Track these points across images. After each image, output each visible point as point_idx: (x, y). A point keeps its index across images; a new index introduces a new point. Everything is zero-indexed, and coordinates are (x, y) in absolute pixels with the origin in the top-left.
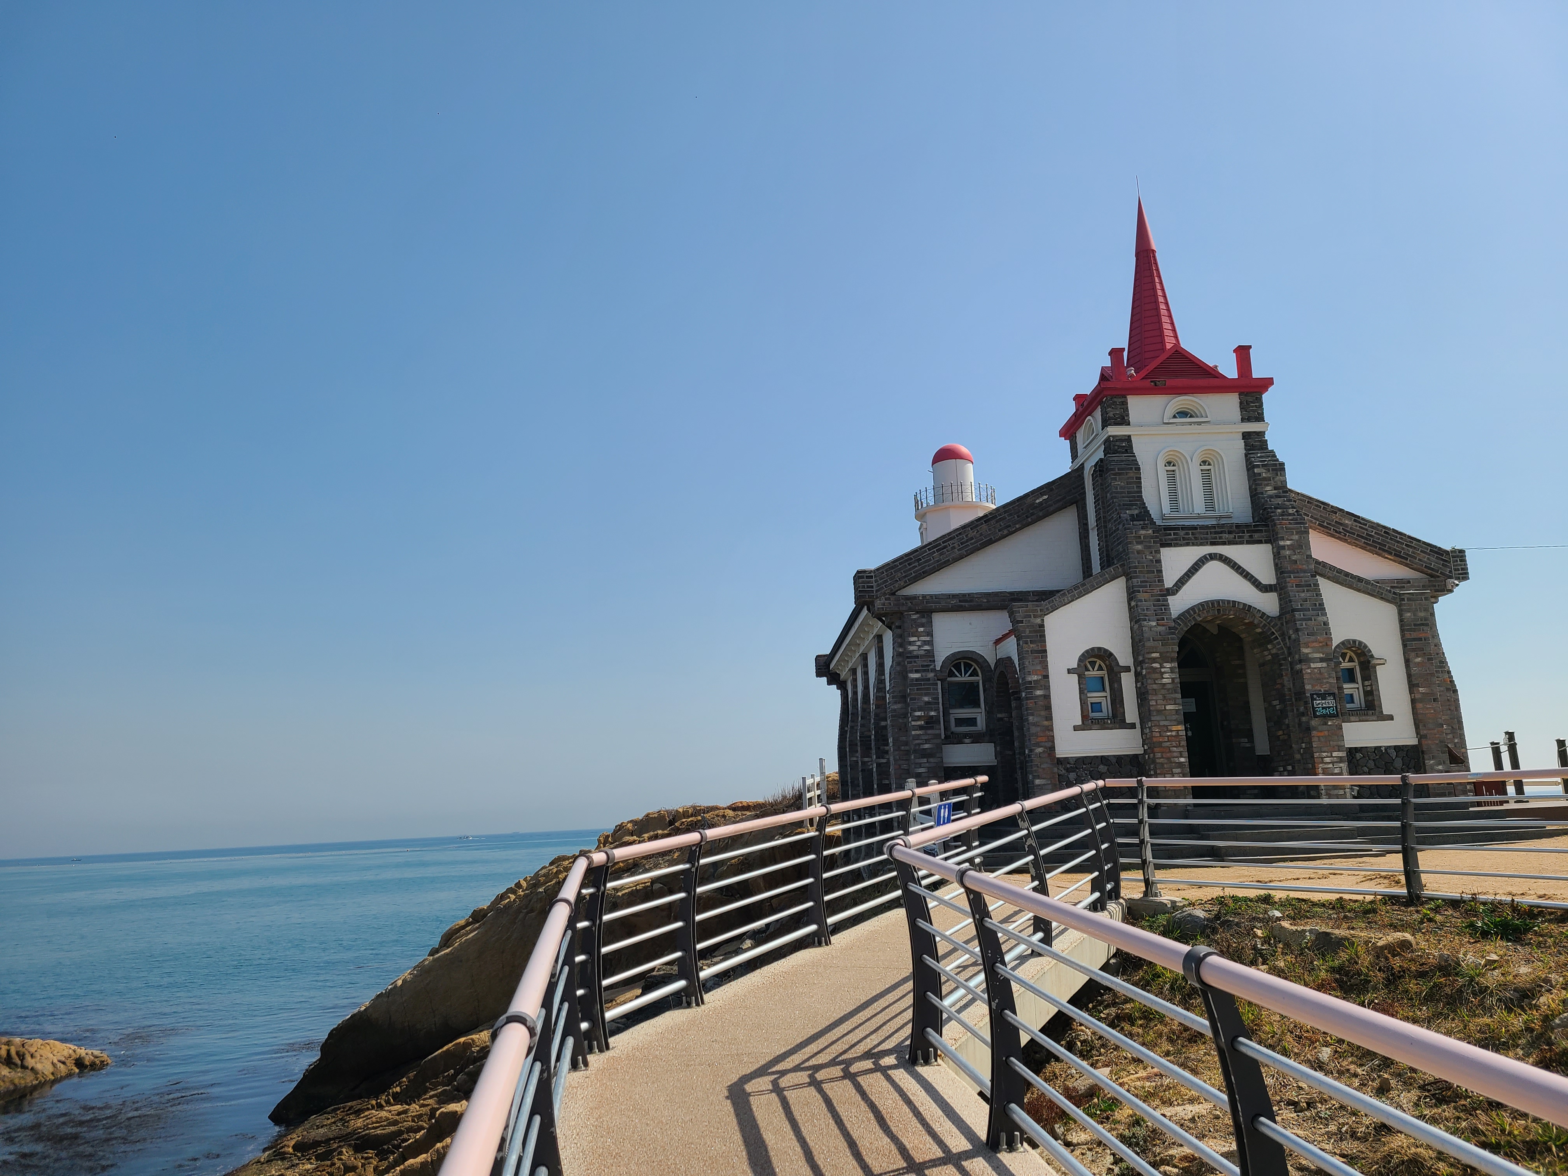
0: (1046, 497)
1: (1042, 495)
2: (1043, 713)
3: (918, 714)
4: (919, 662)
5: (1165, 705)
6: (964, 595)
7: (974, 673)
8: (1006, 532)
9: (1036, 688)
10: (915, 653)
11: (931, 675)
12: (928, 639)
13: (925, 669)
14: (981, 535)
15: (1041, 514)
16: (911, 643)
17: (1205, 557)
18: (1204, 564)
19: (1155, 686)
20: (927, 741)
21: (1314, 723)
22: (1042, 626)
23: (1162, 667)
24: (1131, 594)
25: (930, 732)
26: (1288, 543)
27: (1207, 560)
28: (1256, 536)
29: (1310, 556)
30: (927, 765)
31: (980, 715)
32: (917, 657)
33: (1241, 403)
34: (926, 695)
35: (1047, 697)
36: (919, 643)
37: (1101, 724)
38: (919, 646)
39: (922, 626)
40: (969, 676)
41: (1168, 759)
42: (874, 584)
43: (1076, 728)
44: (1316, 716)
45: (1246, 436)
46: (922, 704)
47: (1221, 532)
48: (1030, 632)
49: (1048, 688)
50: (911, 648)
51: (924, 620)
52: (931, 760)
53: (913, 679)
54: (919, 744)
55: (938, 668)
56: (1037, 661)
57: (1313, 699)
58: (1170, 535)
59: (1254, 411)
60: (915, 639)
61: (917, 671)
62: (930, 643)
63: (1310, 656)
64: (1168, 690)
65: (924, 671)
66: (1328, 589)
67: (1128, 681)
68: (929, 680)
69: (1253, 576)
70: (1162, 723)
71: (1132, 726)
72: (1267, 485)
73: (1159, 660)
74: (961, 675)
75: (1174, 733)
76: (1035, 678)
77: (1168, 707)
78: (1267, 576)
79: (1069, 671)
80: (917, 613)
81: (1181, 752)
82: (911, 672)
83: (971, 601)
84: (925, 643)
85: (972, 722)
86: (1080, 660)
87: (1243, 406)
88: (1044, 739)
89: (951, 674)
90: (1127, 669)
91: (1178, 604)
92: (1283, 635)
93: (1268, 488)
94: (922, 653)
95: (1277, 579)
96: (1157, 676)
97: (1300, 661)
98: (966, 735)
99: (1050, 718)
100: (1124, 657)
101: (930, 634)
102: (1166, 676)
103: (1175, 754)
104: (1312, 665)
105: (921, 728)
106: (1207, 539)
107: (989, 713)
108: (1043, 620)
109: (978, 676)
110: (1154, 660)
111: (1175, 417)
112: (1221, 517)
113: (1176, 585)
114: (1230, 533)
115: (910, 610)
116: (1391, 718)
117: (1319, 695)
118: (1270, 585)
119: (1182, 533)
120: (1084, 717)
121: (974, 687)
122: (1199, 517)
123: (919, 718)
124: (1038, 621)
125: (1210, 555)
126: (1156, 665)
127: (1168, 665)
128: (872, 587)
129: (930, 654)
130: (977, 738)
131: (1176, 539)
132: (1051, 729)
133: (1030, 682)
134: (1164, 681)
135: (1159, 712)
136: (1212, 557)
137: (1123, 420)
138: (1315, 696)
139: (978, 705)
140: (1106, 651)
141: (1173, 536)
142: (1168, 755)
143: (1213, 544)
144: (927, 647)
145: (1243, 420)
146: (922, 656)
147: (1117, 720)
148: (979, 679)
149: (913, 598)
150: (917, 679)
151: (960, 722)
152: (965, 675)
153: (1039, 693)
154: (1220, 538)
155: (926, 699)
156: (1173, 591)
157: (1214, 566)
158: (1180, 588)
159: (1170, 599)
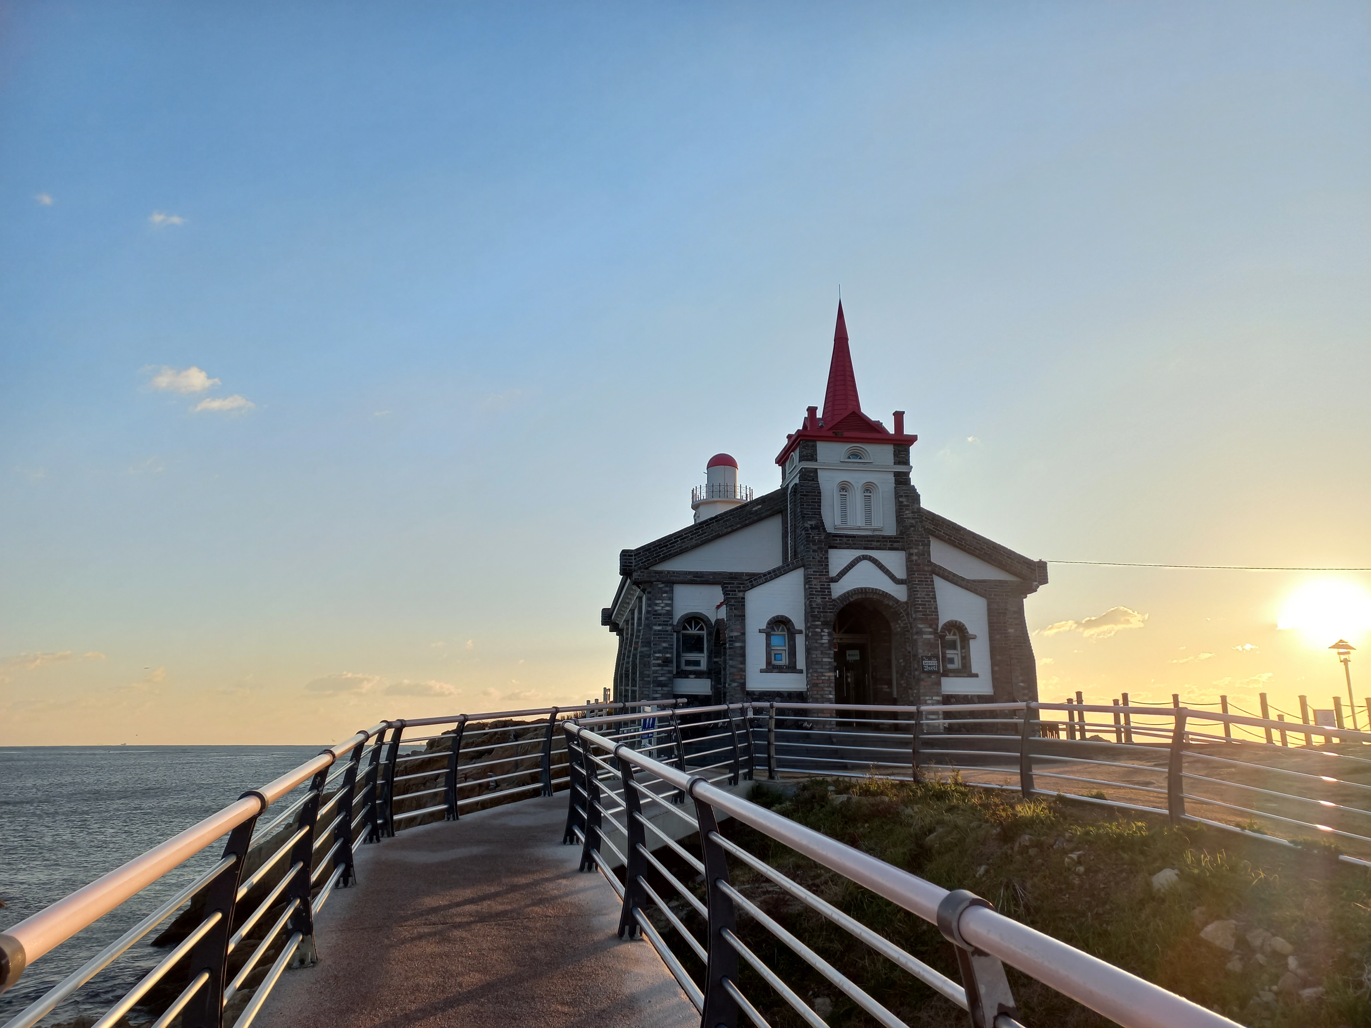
0: (760, 506)
1: (758, 504)
2: (740, 659)
3: (658, 655)
4: (662, 618)
5: (822, 658)
6: (697, 573)
7: (701, 629)
8: (730, 529)
9: (735, 641)
10: (659, 612)
11: (669, 628)
12: (669, 602)
13: (665, 624)
14: (712, 530)
15: (755, 518)
16: (656, 604)
17: (859, 557)
18: (858, 562)
19: (816, 645)
20: (662, 675)
21: (923, 676)
22: (743, 598)
23: (822, 631)
24: (807, 580)
25: (665, 668)
26: (916, 551)
27: (861, 560)
28: (896, 545)
29: (930, 561)
30: (661, 692)
31: (703, 658)
32: (660, 615)
33: (894, 451)
34: (664, 642)
35: (743, 648)
36: (662, 605)
37: (780, 669)
38: (663, 607)
39: (666, 592)
40: (697, 630)
41: (822, 695)
42: (633, 561)
43: (762, 671)
44: (924, 672)
45: (897, 474)
46: (661, 648)
47: (872, 541)
48: (735, 602)
49: (744, 641)
50: (657, 608)
51: (667, 589)
52: (665, 688)
53: (655, 631)
54: (657, 677)
55: (675, 623)
56: (738, 622)
57: (923, 660)
58: (837, 540)
59: (903, 458)
60: (660, 601)
61: (659, 625)
62: (671, 605)
63: (923, 630)
64: (825, 647)
65: (665, 625)
66: (940, 584)
67: (800, 641)
68: (667, 631)
69: (891, 573)
70: (819, 670)
71: (801, 672)
72: (907, 510)
73: (821, 627)
74: (692, 629)
75: (827, 678)
76: (735, 634)
77: (825, 660)
78: (901, 574)
79: (760, 631)
80: (663, 583)
81: (830, 691)
82: (655, 625)
83: (702, 577)
84: (667, 605)
85: (697, 663)
86: (768, 624)
87: (896, 454)
88: (738, 677)
89: (685, 628)
90: (800, 632)
91: (839, 589)
92: (907, 614)
93: (907, 512)
94: (664, 612)
95: (908, 575)
96: (818, 637)
97: (917, 633)
98: (691, 672)
99: (744, 662)
100: (799, 622)
101: (671, 599)
102: (824, 638)
103: (827, 692)
104: (924, 637)
105: (659, 665)
106: (861, 544)
107: (709, 657)
108: (744, 595)
109: (703, 630)
110: (817, 626)
111: (849, 458)
112: (875, 530)
113: (838, 575)
114: (878, 541)
115: (658, 581)
116: (976, 676)
117: (927, 657)
118: (902, 580)
119: (845, 539)
120: (769, 663)
121: (699, 639)
122: (859, 529)
123: (658, 658)
124: (741, 594)
125: (863, 556)
126: (819, 630)
127: (826, 630)
128: (632, 563)
129: (670, 614)
130: (699, 675)
131: (840, 544)
132: (744, 670)
133: (732, 637)
134: (823, 641)
135: (817, 663)
136: (865, 558)
137: (812, 457)
138: (924, 658)
139: (701, 651)
140: (786, 618)
141: (838, 541)
142: (822, 693)
143: (866, 548)
144: (668, 608)
145: (895, 463)
146: (664, 614)
147: (791, 668)
148: (704, 633)
149: (661, 572)
150: (659, 631)
151: (688, 663)
152: (694, 629)
153: (738, 644)
154: (871, 545)
155: (665, 645)
156: (835, 580)
157: (865, 564)
158: (841, 578)
159: (833, 585)
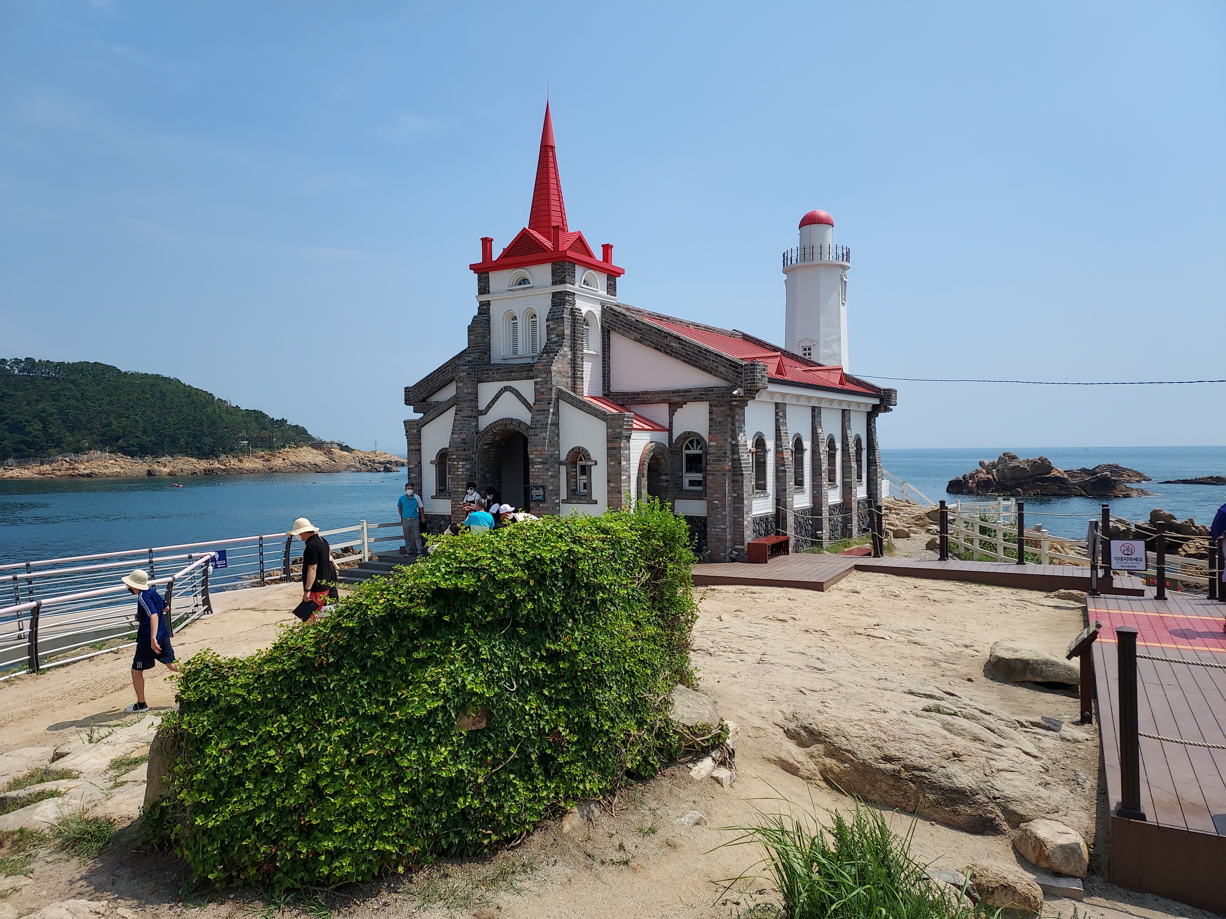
5: (457, 488)
17: (502, 388)
18: (502, 394)
21: (532, 505)
22: (418, 434)
27: (504, 392)
33: (552, 271)
35: (420, 478)
37: (444, 496)
43: (432, 497)
44: (533, 501)
45: (555, 295)
48: (411, 438)
49: (420, 472)
56: (415, 456)
57: (532, 489)
58: (484, 374)
59: (559, 276)
63: (534, 460)
66: (565, 409)
69: (524, 400)
70: (456, 499)
76: (412, 466)
78: (531, 399)
79: (432, 462)
86: (437, 456)
87: (554, 273)
91: (485, 422)
95: (536, 399)
96: (455, 470)
97: (530, 464)
102: (460, 470)
104: (535, 466)
106: (504, 376)
108: (419, 431)
110: (454, 460)
111: (515, 285)
113: (486, 406)
114: (516, 372)
116: (596, 502)
117: (536, 487)
119: (491, 373)
120: (438, 489)
122: (520, 357)
124: (415, 431)
125: (505, 387)
126: (455, 463)
127: (461, 463)
131: (488, 377)
137: (488, 289)
138: (533, 487)
143: (508, 379)
145: (553, 284)
154: (511, 376)
156: (484, 412)
157: (507, 394)
158: (488, 411)
159: (481, 418)
